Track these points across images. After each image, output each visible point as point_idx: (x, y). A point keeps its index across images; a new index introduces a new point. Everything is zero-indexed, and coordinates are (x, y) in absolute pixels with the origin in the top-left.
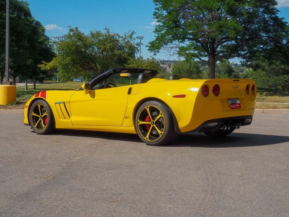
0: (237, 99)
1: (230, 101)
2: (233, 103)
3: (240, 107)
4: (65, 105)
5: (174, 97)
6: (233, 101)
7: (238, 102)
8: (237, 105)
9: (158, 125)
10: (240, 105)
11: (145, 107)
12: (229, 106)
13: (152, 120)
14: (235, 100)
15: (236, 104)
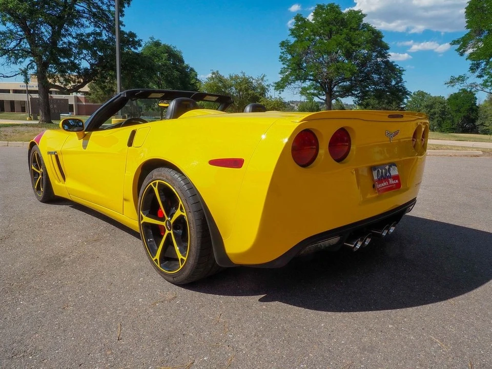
0: (392, 164)
1: (376, 171)
2: (382, 176)
3: (398, 186)
4: (57, 157)
5: (214, 163)
6: (382, 172)
7: (394, 172)
8: (391, 181)
9: (180, 232)
10: (399, 181)
11: (151, 184)
12: (374, 186)
13: (167, 218)
14: (387, 167)
15: (390, 177)
